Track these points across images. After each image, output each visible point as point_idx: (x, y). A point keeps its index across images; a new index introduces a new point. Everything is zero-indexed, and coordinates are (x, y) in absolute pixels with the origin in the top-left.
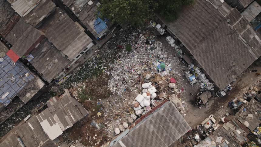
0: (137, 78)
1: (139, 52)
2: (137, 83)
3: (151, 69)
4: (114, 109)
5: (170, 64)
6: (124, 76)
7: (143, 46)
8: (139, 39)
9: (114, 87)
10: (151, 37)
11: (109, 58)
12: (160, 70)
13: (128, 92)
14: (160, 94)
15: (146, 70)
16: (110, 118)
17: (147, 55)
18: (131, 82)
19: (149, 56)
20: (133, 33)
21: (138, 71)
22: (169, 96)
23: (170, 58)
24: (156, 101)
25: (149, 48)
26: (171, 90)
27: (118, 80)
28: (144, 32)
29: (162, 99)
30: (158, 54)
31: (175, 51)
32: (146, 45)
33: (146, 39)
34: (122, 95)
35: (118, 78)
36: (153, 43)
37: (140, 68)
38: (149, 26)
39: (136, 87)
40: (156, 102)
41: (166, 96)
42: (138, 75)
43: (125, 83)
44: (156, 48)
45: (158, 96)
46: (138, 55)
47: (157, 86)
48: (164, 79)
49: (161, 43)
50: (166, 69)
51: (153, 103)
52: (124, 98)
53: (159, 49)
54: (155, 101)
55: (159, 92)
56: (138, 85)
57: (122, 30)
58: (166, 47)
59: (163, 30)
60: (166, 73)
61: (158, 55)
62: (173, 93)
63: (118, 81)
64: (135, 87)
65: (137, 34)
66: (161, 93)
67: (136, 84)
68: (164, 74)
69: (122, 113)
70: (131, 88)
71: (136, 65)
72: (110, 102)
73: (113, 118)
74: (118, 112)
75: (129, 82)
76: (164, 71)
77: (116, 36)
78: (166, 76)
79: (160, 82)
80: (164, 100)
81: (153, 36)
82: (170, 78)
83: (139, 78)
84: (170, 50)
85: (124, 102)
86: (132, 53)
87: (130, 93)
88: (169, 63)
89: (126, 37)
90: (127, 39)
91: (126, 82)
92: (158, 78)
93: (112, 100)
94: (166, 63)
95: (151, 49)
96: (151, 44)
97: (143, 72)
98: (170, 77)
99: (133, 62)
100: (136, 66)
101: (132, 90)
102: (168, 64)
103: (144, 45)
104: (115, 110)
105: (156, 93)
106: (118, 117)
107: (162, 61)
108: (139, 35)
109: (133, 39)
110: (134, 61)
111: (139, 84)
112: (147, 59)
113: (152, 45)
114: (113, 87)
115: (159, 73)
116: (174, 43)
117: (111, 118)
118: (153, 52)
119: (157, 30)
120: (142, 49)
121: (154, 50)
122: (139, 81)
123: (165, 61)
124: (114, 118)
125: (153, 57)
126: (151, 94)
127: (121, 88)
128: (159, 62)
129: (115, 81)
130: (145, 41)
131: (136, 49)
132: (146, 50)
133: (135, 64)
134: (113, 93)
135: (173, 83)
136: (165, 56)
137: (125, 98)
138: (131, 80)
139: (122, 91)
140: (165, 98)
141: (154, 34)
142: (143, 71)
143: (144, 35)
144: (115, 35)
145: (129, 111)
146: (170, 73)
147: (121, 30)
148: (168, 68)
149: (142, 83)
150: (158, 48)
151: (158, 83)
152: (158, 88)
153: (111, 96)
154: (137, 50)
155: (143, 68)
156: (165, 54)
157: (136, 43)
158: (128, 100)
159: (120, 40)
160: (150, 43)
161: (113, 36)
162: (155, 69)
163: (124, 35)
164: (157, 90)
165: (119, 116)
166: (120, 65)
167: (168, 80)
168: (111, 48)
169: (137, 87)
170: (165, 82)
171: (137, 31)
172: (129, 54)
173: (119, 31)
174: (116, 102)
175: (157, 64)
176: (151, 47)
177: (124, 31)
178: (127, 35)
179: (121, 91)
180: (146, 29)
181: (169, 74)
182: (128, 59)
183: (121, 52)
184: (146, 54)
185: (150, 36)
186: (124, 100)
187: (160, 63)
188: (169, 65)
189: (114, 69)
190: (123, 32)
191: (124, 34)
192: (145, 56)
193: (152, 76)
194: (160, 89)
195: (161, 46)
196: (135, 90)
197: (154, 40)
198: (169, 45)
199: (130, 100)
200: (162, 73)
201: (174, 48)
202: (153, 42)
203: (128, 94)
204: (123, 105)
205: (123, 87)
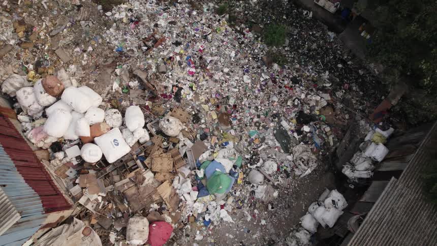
0: (166, 87)
1: (263, 90)
2: (144, 90)
3: (204, 137)
4: (51, 21)
5: (228, 219)
6: (169, 42)
7: (289, 103)
8: (312, 90)
9: (129, 14)
10: (328, 129)
11: (232, 6)
12: (200, 174)
13: (110, 61)
14: (97, 177)
15: (196, 119)
16: (19, 10)
17: (256, 119)
18: (150, 67)
19: (253, 129)
20: (327, 73)
21: (191, 88)
22: (94, 222)
23: (253, 216)
24: (74, 167)
25: (284, 124)
26: (119, 229)
27: (156, 25)
28: (339, 106)
29: (76, 190)
30: (264, 161)
31: (286, 234)
32: (293, 115)
33: (318, 113)
34: (100, 41)
35: (162, 22)
36: (305, 139)
37: (203, 98)
38: (363, 122)
39: (128, 87)
40: (68, 165)
41: (90, 207)
42: (175, 90)
43: (145, 48)
44: (287, 150)
45: (92, 172)
46: (253, 87)
47: (130, 164)
48: (165, 191)
49: (309, 171)
50: (207, 198)
51: (65, 156)
52: (90, 49)
53: (286, 163)
54: (75, 163)
55: (107, 176)
56: (140, 92)
57: (332, 34)
58: (297, 195)
59: (366, 170)
60: (193, 203)
61: (261, 161)
62: (108, 236)
63: (153, 25)
64: (132, 84)
65: (328, 85)
66: (101, 182)
67: (143, 86)
68: (186, 189)
69: (36, 47)
70: (125, 66)
71: (216, 81)
72: (79, 7)
73: (20, 19)
74: (42, 34)
75: (150, 61)
76: (199, 190)
77: (307, 20)
78: (179, 202)
79: (148, 175)
80: (73, 198)
81: (331, 138)
82: (169, 219)
83: (165, 96)
84: (287, 211)
85: (78, 49)
86: (259, 67)
87: (109, 67)
88: (233, 214)
89: (309, 50)
90: (304, 54)
91: (149, 48)
92: (163, 163)
93: (84, 13)
94: (231, 200)
95: (281, 135)
96: (300, 132)
97: (189, 109)
98: (176, 220)
99: (226, 70)
100: (211, 83)
101: (118, 71)
102: (229, 208)
103: (294, 106)
104: (47, 22)
105: (104, 159)
106: (21, 34)
107: (240, 181)
108: (324, 90)
109: (308, 74)
110: (228, 74)
111: (144, 97)
112: (240, 120)
113: (295, 134)
114: (131, 10)
115: (187, 172)
116: (319, 226)
117: (19, 15)
118: (271, 141)
119: (355, 152)
120: (275, 99)
121: (278, 144)
122: (153, 98)
123: (238, 193)
124: (21, 23)
125: (250, 144)
126: (96, 139)
127: (128, 37)
128: (235, 167)
129: (153, 17)
130: (307, 111)
131: (274, 81)
132: (275, 116)
133: (216, 77)
134: (109, 14)
135: (146, 236)
136: (261, 192)
137: (90, 54)
138: (157, 67)
139: (116, 43)
140: (82, 201)
141: (340, 140)
142: (193, 108)
143: (330, 105)
144: (311, 15)
145: (40, 70)
146: (192, 219)
147: (330, 33)
148: (210, 208)
149: (147, 107)
150: (290, 157)
151: (145, 167)
152: (123, 166)
153: (100, 7)
154: (270, 83)
155: (206, 107)
156: (267, 192)
157: (295, 81)
158: (84, 63)
159: (296, 32)
160: (306, 129)
161: (305, 12)
162: (205, 156)
163: (314, 46)
164: (113, 164)
165: (27, 37)
166: (210, 30)
167: (160, 211)
168: (264, 9)
169: (131, 92)
170: (150, 196)
171: (337, 86)
172: (254, 58)
173: (326, 27)
174: (75, 24)
175: (225, 160)
176: (289, 133)
177: (330, 43)
178: (318, 54)
179: (116, 39)
180: (349, 113)
181: (186, 213)
182: (233, 54)
183: (257, 39)
184: (259, 116)
185: (328, 125)
186: (84, 51)
187: (231, 174)
188: (223, 213)
189: (195, 13)
190: (326, 42)
191: (319, 46)
192: (253, 111)
193: (174, 145)
194: (116, 178)
195: (297, 172)
196: (120, 85)
197: (318, 141)
198: (307, 206)
199: (84, 69)
200: (189, 182)
201: (299, 227)
202: (311, 138)
203: (105, 62)
204: (67, 46)
205: (131, 42)
